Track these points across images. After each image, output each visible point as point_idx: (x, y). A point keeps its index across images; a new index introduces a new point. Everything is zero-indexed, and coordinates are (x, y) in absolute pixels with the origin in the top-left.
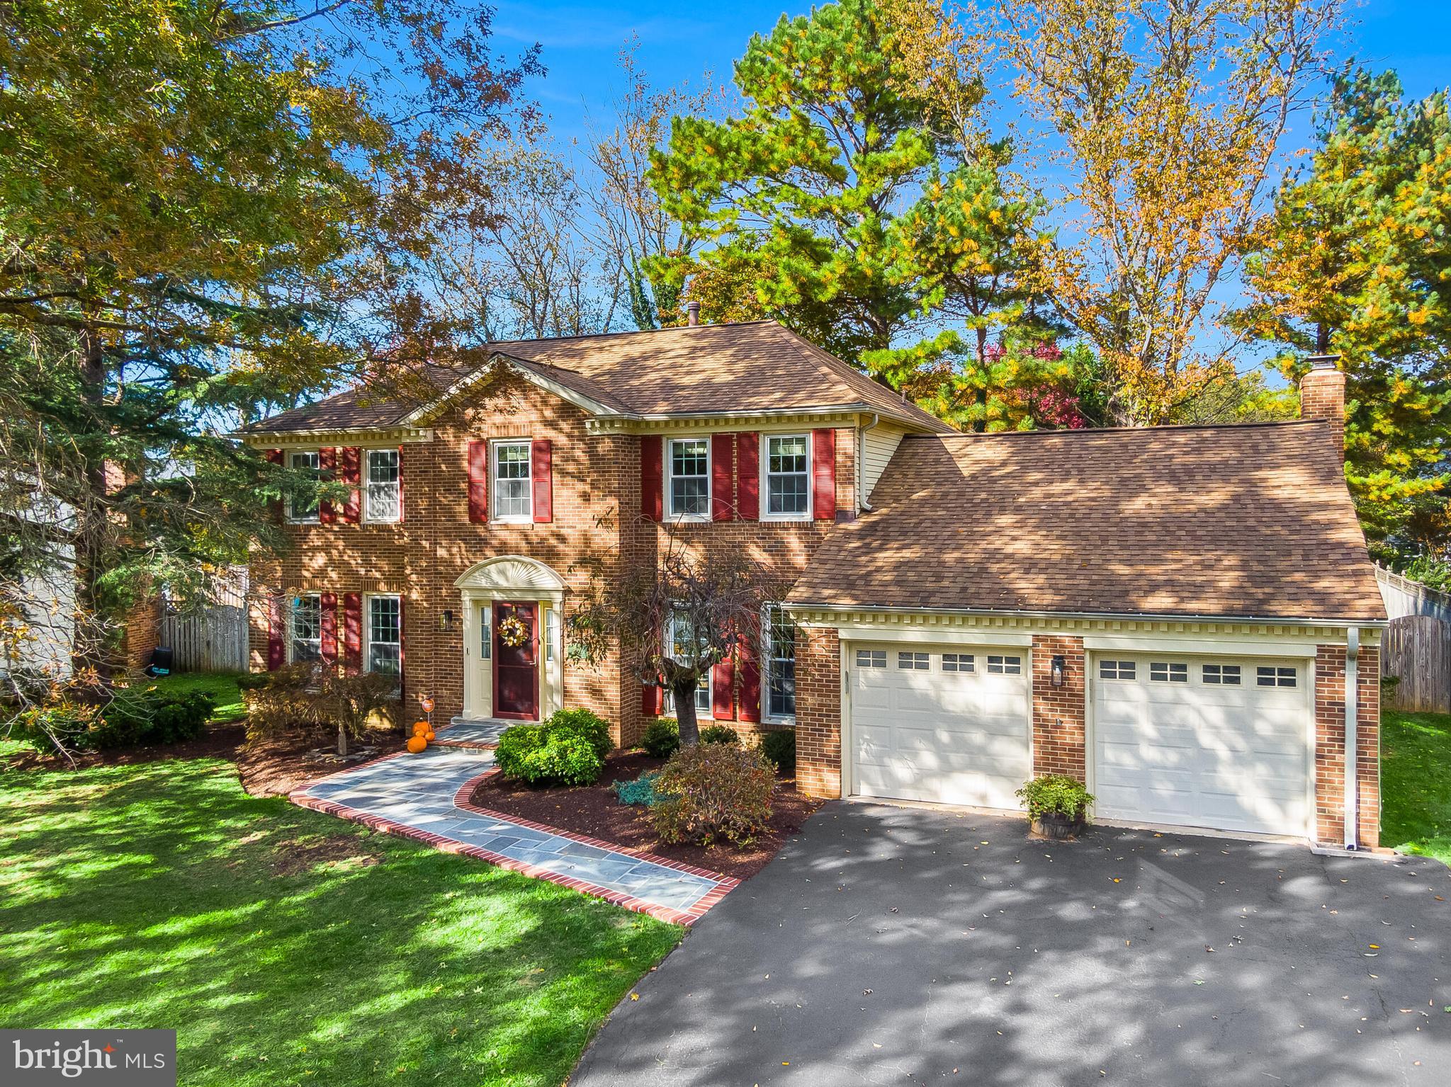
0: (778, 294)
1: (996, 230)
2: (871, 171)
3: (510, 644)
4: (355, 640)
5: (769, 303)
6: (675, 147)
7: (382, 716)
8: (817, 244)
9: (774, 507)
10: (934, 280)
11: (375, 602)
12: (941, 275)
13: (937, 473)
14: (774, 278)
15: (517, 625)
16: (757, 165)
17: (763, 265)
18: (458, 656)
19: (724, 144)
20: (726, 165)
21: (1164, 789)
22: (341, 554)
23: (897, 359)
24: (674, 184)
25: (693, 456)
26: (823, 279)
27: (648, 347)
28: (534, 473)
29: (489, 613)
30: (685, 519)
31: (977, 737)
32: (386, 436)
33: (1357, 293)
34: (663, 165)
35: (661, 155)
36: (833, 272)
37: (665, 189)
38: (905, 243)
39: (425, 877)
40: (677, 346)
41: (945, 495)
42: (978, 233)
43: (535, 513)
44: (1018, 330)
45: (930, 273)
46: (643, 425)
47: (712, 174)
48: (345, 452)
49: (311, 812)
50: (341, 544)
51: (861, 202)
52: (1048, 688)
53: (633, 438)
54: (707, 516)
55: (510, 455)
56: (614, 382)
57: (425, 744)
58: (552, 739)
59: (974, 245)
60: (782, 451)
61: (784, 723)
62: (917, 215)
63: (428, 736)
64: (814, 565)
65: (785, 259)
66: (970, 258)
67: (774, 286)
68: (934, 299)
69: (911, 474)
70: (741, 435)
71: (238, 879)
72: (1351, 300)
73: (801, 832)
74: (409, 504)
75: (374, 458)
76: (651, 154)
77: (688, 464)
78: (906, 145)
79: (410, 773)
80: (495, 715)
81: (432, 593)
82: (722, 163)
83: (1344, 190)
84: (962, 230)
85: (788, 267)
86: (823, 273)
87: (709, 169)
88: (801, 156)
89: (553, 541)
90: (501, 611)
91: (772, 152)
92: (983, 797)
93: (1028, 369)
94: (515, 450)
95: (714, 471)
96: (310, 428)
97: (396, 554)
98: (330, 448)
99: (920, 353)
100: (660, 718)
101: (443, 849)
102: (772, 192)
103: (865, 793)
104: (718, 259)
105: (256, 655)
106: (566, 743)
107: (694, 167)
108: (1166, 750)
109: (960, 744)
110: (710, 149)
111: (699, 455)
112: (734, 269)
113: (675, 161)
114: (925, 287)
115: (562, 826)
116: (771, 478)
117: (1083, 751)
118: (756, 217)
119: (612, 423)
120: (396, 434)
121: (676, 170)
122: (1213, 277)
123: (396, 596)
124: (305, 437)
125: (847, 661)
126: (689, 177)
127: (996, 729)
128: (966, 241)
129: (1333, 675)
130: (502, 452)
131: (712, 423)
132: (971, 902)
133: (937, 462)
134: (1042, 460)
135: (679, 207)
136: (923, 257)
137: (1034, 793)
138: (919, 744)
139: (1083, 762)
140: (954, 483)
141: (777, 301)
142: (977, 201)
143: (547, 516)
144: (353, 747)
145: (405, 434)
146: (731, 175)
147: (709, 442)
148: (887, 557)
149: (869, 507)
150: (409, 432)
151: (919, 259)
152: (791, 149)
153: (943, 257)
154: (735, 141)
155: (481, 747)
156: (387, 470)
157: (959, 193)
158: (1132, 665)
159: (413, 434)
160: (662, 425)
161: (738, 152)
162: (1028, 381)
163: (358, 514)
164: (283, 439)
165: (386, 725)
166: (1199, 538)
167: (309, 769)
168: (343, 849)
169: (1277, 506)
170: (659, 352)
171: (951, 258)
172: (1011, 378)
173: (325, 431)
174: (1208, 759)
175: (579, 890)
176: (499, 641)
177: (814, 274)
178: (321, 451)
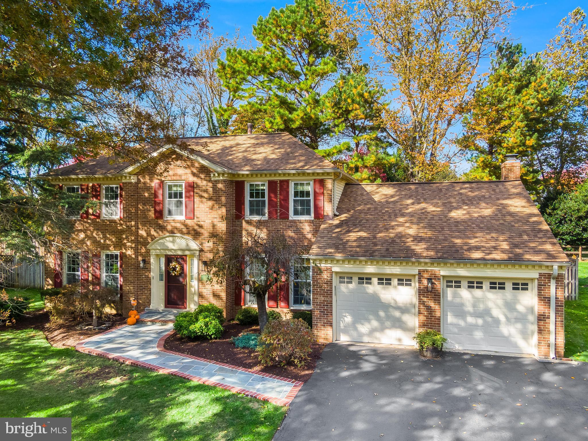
0: (275, 124)
1: (366, 101)
2: (313, 74)
3: (173, 274)
4: (98, 272)
5: (270, 128)
6: (228, 60)
7: (111, 307)
8: (290, 104)
9: (296, 213)
10: (340, 120)
11: (107, 256)
12: (343, 119)
13: (363, 200)
14: (273, 117)
15: (177, 266)
16: (264, 69)
17: (268, 111)
18: (148, 280)
19: (251, 59)
20: (251, 68)
21: (478, 335)
22: (92, 233)
23: (325, 153)
24: (228, 76)
25: (259, 190)
26: (294, 119)
27: (233, 143)
28: (186, 197)
29: (163, 260)
30: (256, 218)
31: (397, 314)
32: (115, 179)
33: (505, 132)
34: (224, 67)
35: (222, 63)
36: (298, 115)
37: (224, 77)
38: (328, 105)
39: (154, 386)
40: (245, 142)
41: (369, 209)
42: (359, 102)
43: (186, 215)
44: (373, 143)
45: (339, 118)
46: (236, 176)
47: (245, 72)
48: (93, 185)
49: (89, 355)
50: (91, 228)
51: (308, 87)
52: (425, 292)
53: (232, 182)
54: (266, 217)
55: (174, 189)
56: (220, 157)
57: (135, 320)
58: (201, 317)
59: (357, 106)
60: (300, 188)
61: (302, 308)
62: (334, 93)
63: (137, 317)
64: (319, 239)
65: (278, 109)
66: (356, 112)
67: (273, 121)
68: (340, 129)
69: (352, 199)
70: (281, 181)
71: (59, 390)
72: (504, 135)
73: (322, 359)
74: (125, 210)
75: (107, 189)
76: (218, 62)
77: (256, 193)
78: (326, 64)
79: (134, 335)
80: (166, 307)
81: (136, 250)
82: (249, 67)
83: (504, 91)
84: (353, 101)
85: (279, 112)
86: (294, 116)
87: (244, 70)
88: (283, 66)
89: (196, 227)
90: (169, 259)
91: (270, 64)
92: (400, 340)
93: (379, 159)
94: (176, 186)
95: (269, 197)
96: (77, 174)
97: (118, 234)
98: (87, 184)
99: (335, 151)
100: (243, 307)
101: (161, 372)
102: (271, 81)
103: (344, 339)
104: (248, 108)
105: (49, 280)
106: (207, 320)
107: (237, 69)
108: (477, 318)
109: (389, 317)
110: (244, 61)
111: (262, 190)
112: (255, 113)
113: (229, 66)
114: (337, 123)
115: (212, 359)
116: (294, 200)
117: (440, 319)
118: (264, 92)
119: (223, 174)
120: (120, 178)
121: (229, 70)
122: (449, 124)
123: (118, 253)
124: (74, 179)
125: (335, 281)
126: (234, 72)
127: (404, 310)
128: (354, 105)
129: (545, 285)
130: (170, 187)
131: (268, 176)
132: (414, 390)
133: (362, 195)
134: (407, 195)
135: (231, 86)
136: (336, 111)
137: (421, 338)
138: (371, 317)
139: (440, 324)
140: (372, 204)
141: (274, 127)
142: (359, 88)
143: (192, 216)
144: (99, 324)
145: (124, 178)
146: (253, 72)
147: (267, 184)
148: (353, 236)
149: (338, 214)
150: (126, 177)
151: (334, 112)
152: (279, 63)
153: (345, 111)
154: (255, 58)
155: (165, 322)
156: (113, 195)
157: (351, 85)
158: (460, 282)
159: (128, 178)
160: (245, 176)
161: (256, 63)
162: (378, 164)
163: (99, 214)
164: (63, 179)
165: (114, 312)
166: (482, 228)
167: (81, 334)
168: (109, 373)
169: (511, 214)
170: (238, 144)
171: (348, 112)
172: (372, 162)
173: (84, 176)
174: (497, 322)
175: (234, 391)
176: (168, 273)
177: (290, 116)
178: (81, 185)
